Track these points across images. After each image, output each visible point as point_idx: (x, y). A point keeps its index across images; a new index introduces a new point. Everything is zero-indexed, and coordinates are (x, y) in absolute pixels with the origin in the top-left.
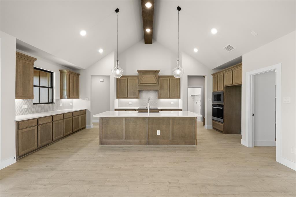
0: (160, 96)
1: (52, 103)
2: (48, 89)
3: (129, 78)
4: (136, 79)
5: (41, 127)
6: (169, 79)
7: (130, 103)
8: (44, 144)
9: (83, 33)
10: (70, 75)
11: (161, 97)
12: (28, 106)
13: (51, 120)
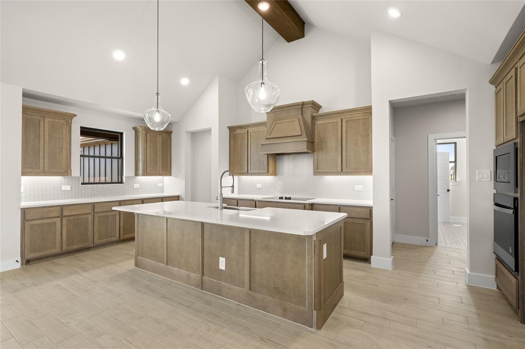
0: (317, 168)
1: (121, 182)
2: (110, 159)
3: (250, 130)
4: (263, 129)
5: (67, 220)
6: (340, 120)
7: (259, 186)
8: (75, 247)
9: (119, 55)
10: (148, 135)
11: (321, 171)
12: (71, 187)
13: (89, 210)
